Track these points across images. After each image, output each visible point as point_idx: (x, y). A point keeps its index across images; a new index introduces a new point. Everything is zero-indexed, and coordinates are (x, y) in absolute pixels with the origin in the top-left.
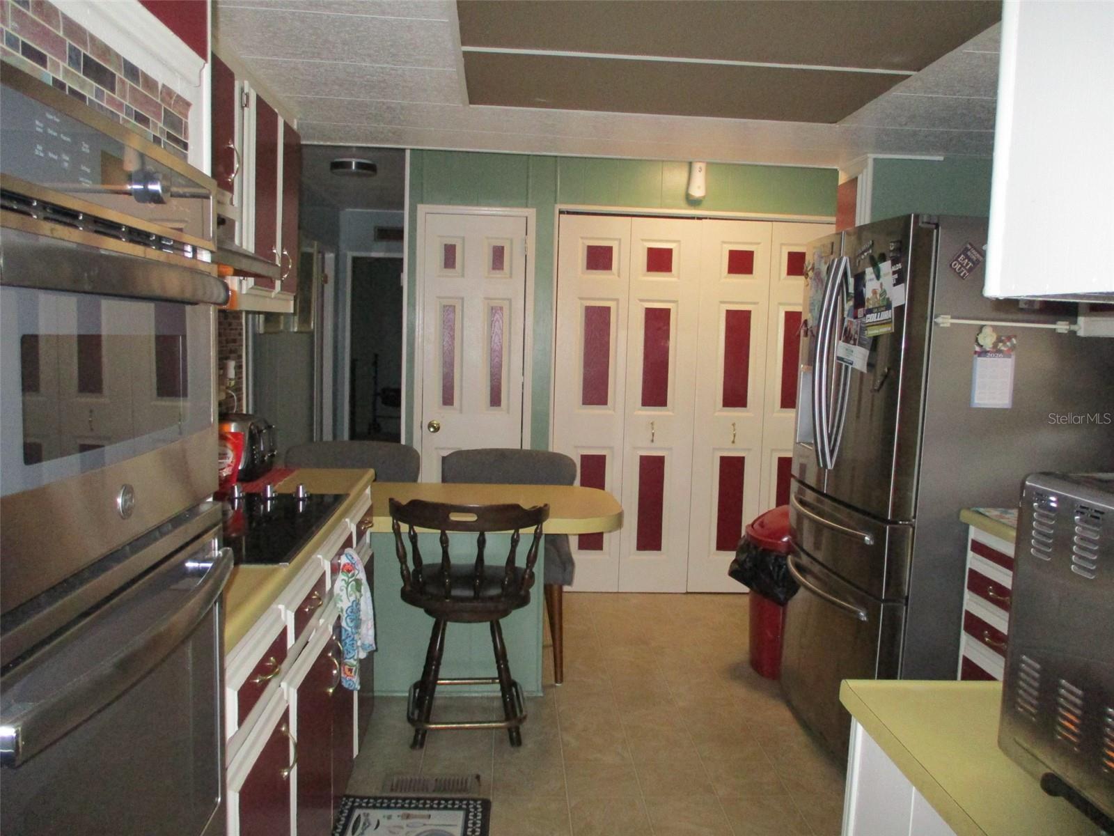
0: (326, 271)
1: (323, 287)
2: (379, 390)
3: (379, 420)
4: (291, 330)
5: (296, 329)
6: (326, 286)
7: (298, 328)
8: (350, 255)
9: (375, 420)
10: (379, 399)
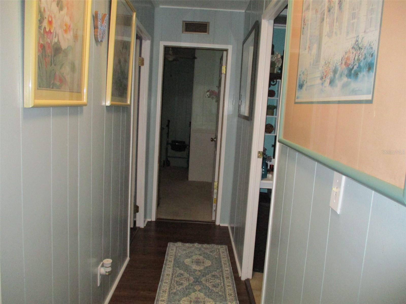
0: (143, 55)
1: (140, 67)
2: (170, 142)
3: (169, 159)
4: (104, 104)
5: (108, 103)
6: (142, 68)
7: (112, 100)
8: (162, 44)
9: (167, 159)
10: (170, 147)
